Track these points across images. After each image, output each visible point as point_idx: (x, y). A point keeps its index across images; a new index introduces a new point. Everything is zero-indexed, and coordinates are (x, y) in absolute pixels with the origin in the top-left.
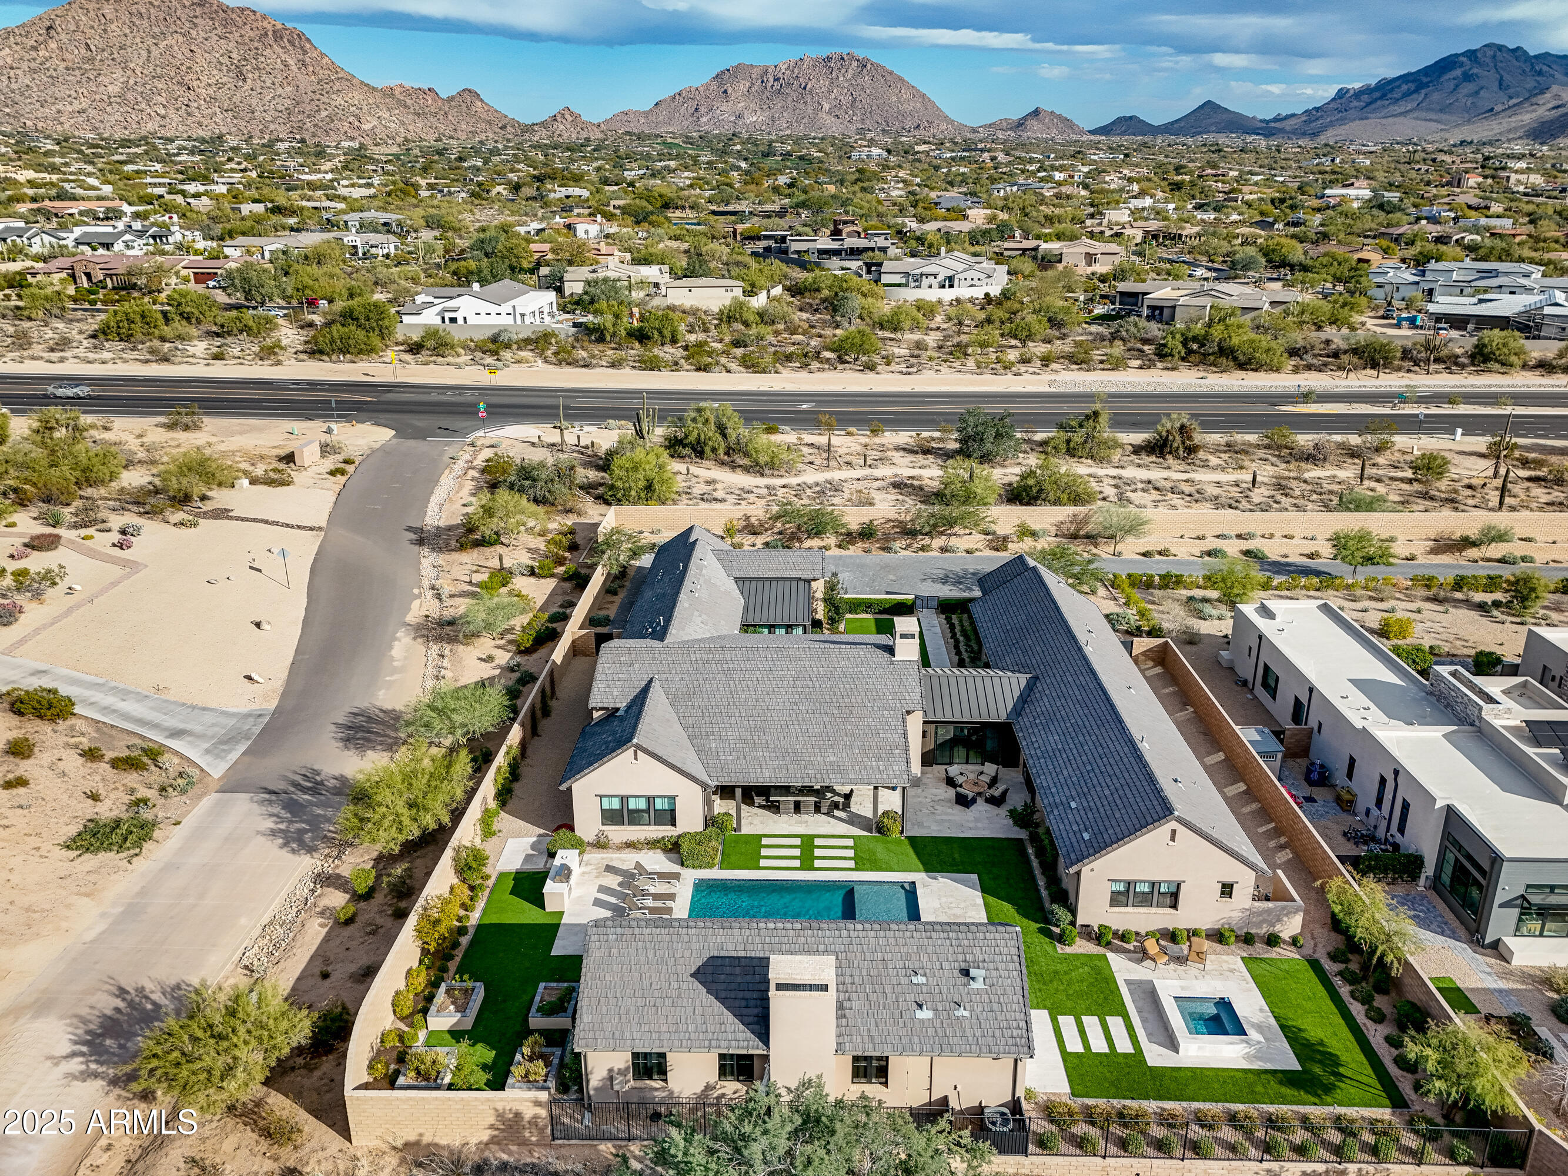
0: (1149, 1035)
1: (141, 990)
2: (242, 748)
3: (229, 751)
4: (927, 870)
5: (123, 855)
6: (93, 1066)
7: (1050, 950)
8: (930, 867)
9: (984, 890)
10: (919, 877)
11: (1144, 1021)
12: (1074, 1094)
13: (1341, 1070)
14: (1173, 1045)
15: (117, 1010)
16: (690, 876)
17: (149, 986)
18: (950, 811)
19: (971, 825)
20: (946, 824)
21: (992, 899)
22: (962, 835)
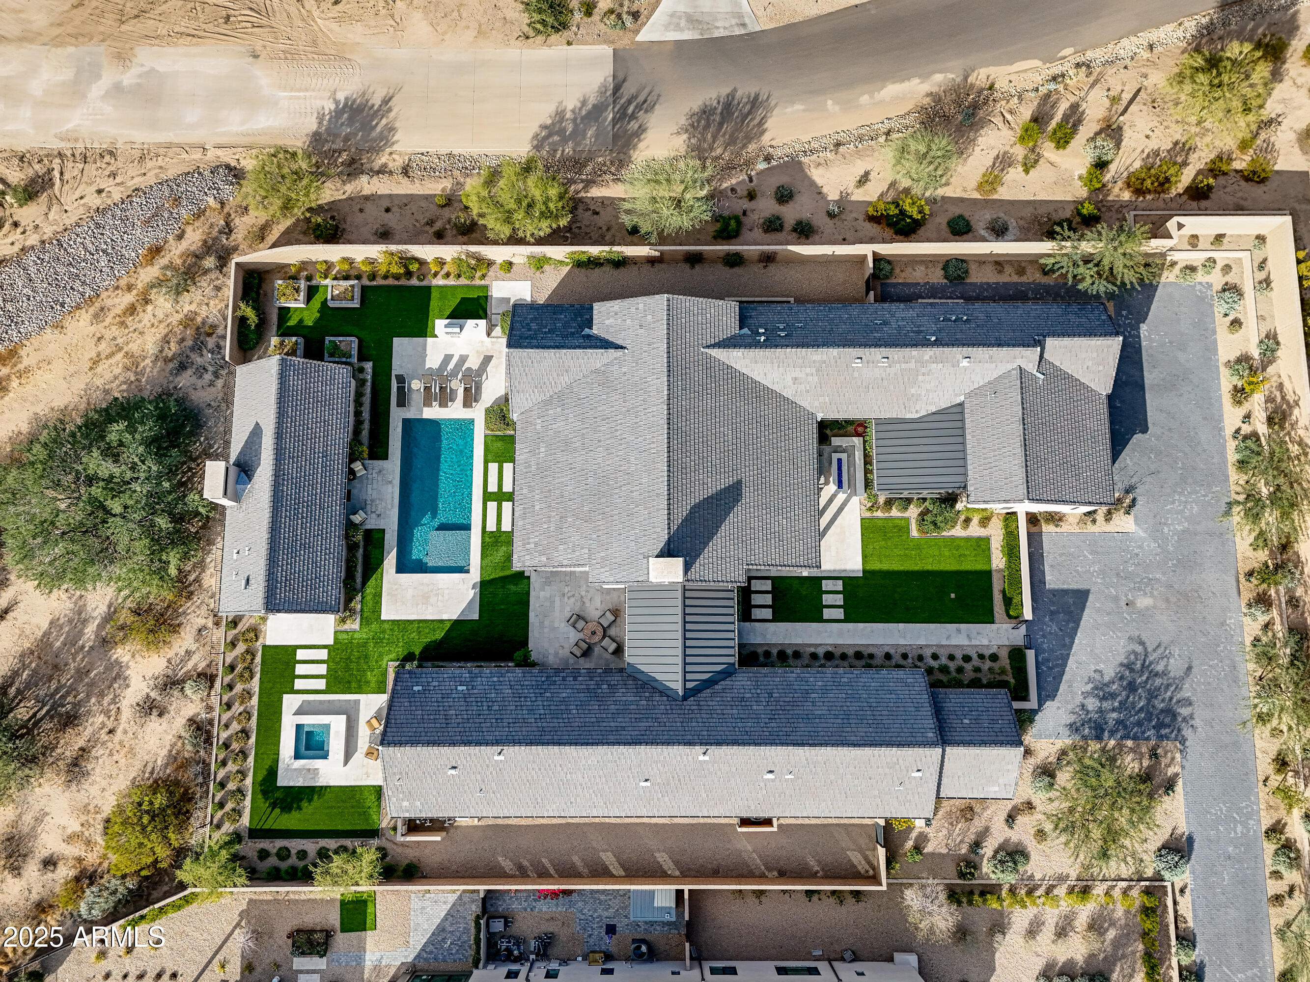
0: (309, 702)
1: (390, 110)
3: (678, 28)
4: (481, 582)
5: (526, 29)
7: (393, 656)
8: (485, 586)
9: (457, 622)
10: (475, 575)
11: (321, 702)
12: (264, 646)
13: (277, 811)
14: (300, 712)
15: (373, 105)
16: (477, 414)
17: (392, 115)
18: (568, 609)
19: (546, 623)
20: (548, 604)
21: (448, 625)
22: (532, 615)
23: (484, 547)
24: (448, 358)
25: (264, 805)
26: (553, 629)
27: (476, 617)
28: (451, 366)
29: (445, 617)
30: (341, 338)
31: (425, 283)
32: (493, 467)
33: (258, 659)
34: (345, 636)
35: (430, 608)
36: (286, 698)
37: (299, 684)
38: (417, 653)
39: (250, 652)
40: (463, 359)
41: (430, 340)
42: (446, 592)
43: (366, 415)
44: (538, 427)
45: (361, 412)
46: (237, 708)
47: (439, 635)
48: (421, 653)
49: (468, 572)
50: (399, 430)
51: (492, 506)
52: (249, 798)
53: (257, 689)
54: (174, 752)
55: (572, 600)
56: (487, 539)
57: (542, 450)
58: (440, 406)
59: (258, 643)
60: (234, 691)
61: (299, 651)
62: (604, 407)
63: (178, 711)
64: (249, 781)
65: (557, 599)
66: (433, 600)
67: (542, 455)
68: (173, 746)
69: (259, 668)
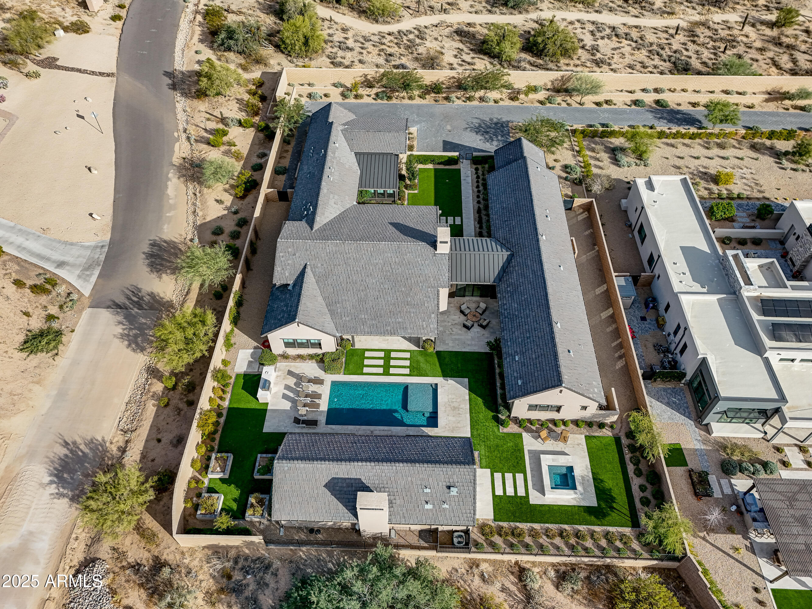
0: (534, 485)
1: (74, 443)
2: (97, 272)
3: (90, 276)
4: (444, 376)
5: (50, 354)
6: (61, 490)
7: (496, 429)
8: (446, 374)
9: (470, 390)
10: (439, 380)
11: (532, 477)
12: (495, 520)
13: (614, 505)
14: (542, 491)
15: (66, 456)
16: (329, 378)
17: (79, 441)
18: (460, 332)
19: (469, 343)
20: (457, 342)
21: (473, 396)
22: (464, 350)
23: (421, 374)
25: (614, 515)
26: (473, 339)
27: (467, 380)
29: (467, 397)
30: (257, 464)
31: (225, 413)
32: (366, 370)
33: (505, 524)
34: (484, 461)
35: (461, 406)
36: (532, 502)
37: (521, 492)
38: (493, 414)
39: (500, 531)
41: (269, 407)
42: (450, 396)
46: (543, 540)
47: (480, 400)
48: (492, 412)
51: (392, 371)
55: (454, 329)
56: (415, 373)
59: (493, 525)
61: (497, 494)
65: (454, 337)
66: (456, 405)
69: (512, 523)
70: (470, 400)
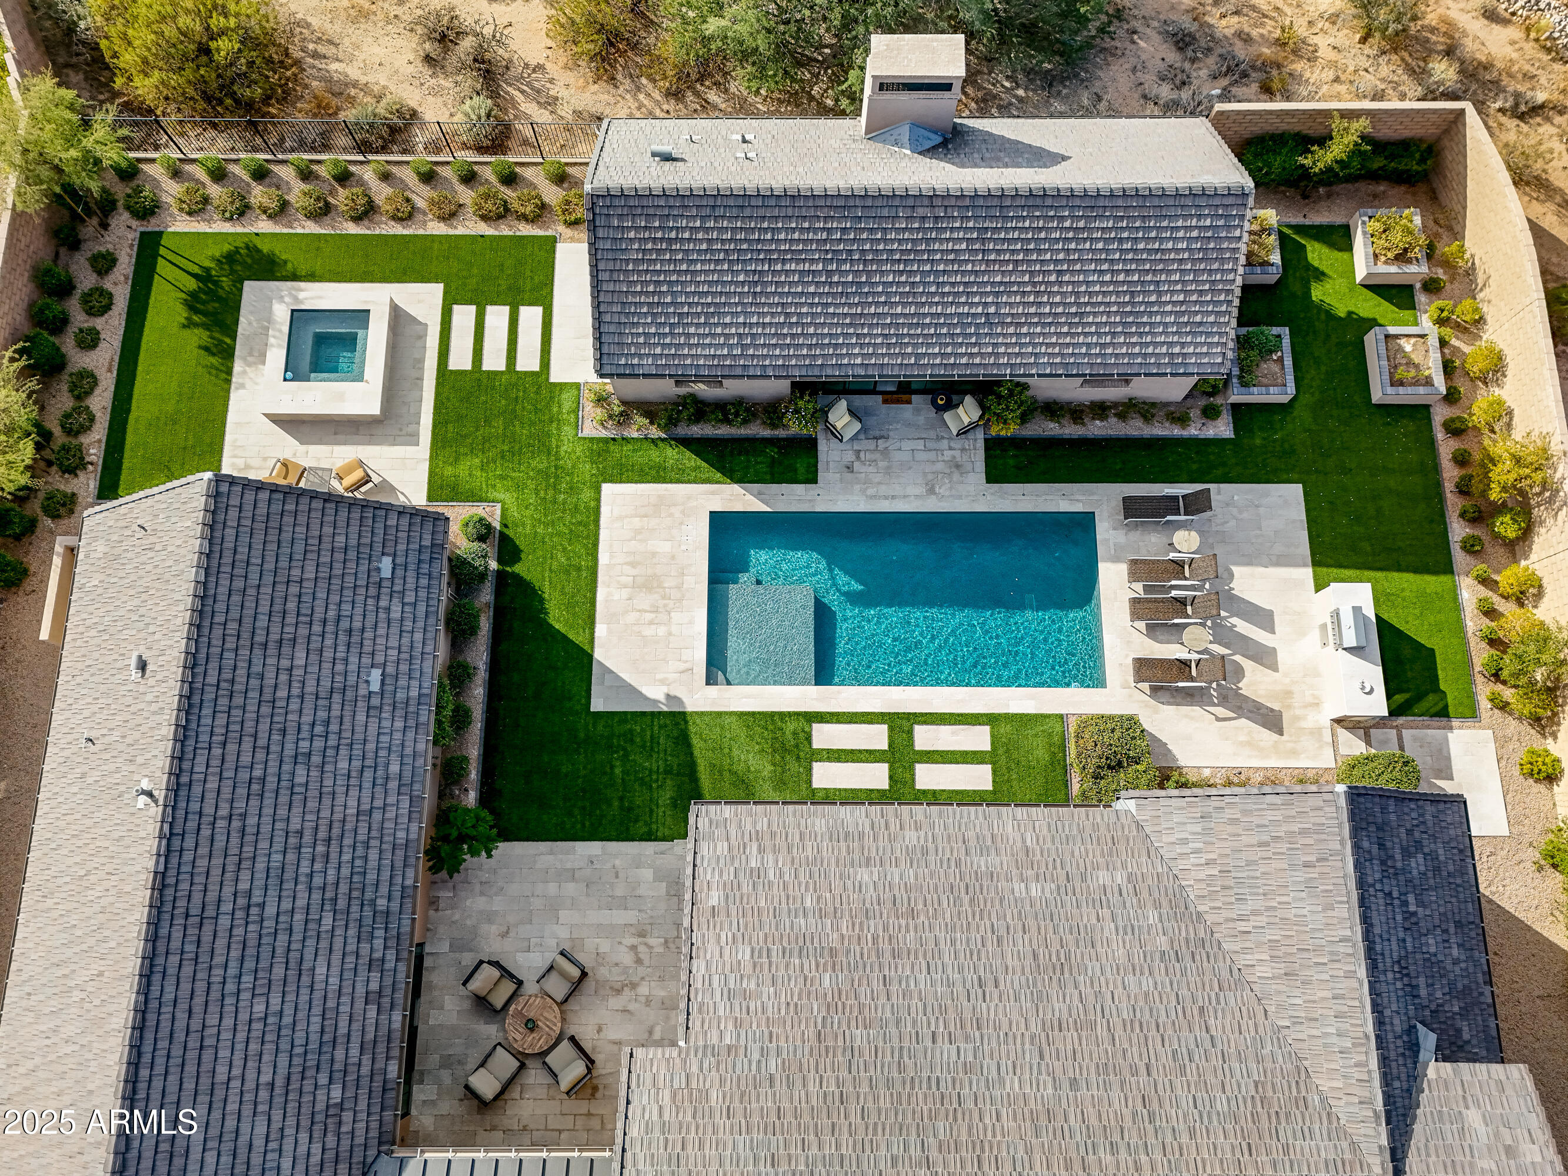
0: (422, 336)
4: (683, 714)
9: (587, 660)
10: (701, 699)
11: (421, 359)
12: (554, 240)
13: (192, 284)
14: (398, 317)
16: (1116, 698)
18: (605, 946)
19: (570, 889)
20: (619, 892)
21: (578, 638)
22: (594, 848)
23: (771, 720)
24: (1264, 619)
25: (206, 257)
26: (553, 908)
27: (597, 705)
28: (1242, 626)
29: (600, 630)
30: (1288, 362)
31: (1459, 556)
32: (980, 739)
33: (526, 230)
34: (567, 406)
35: (625, 593)
36: (437, 290)
37: (464, 316)
38: (518, 569)
39: (541, 212)
40: (1265, 657)
41: (1306, 574)
42: (662, 631)
43: (1096, 428)
44: (1103, 877)
45: (1103, 417)
46: (422, 196)
47: (557, 618)
48: (517, 577)
49: (710, 680)
50: (1065, 506)
51: (877, 737)
52: (227, 228)
53: (460, 231)
54: (353, 92)
55: (627, 959)
56: (790, 726)
57: (1035, 890)
58: (1135, 602)
59: (561, 228)
60: (461, 188)
61: (538, 311)
62: (1187, 1102)
63: (434, 92)
64: (265, 226)
65: (630, 916)
66: (644, 601)
67: (1019, 888)
68: (365, 88)
69: (506, 232)
70: (591, 621)
